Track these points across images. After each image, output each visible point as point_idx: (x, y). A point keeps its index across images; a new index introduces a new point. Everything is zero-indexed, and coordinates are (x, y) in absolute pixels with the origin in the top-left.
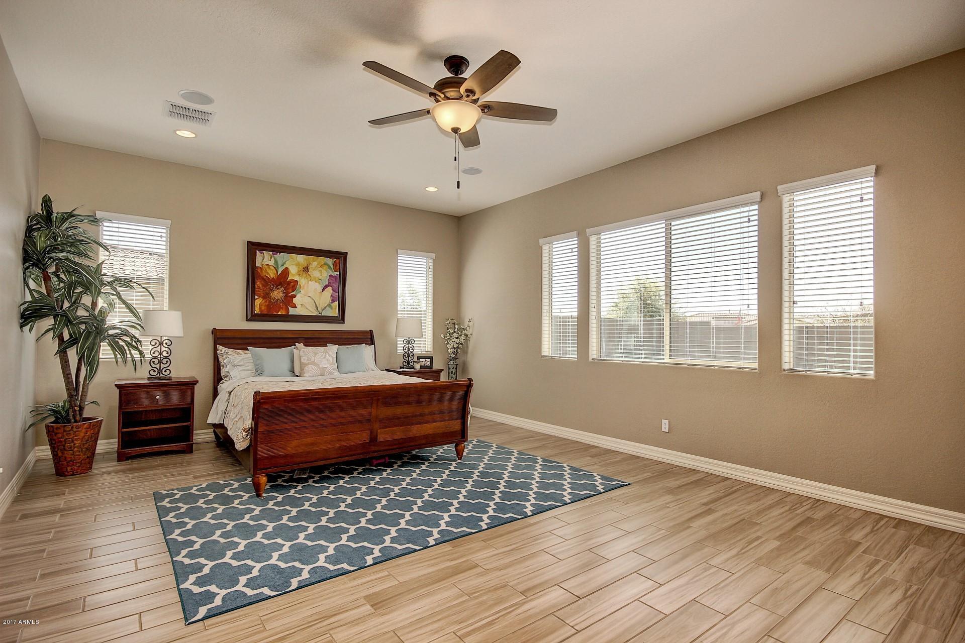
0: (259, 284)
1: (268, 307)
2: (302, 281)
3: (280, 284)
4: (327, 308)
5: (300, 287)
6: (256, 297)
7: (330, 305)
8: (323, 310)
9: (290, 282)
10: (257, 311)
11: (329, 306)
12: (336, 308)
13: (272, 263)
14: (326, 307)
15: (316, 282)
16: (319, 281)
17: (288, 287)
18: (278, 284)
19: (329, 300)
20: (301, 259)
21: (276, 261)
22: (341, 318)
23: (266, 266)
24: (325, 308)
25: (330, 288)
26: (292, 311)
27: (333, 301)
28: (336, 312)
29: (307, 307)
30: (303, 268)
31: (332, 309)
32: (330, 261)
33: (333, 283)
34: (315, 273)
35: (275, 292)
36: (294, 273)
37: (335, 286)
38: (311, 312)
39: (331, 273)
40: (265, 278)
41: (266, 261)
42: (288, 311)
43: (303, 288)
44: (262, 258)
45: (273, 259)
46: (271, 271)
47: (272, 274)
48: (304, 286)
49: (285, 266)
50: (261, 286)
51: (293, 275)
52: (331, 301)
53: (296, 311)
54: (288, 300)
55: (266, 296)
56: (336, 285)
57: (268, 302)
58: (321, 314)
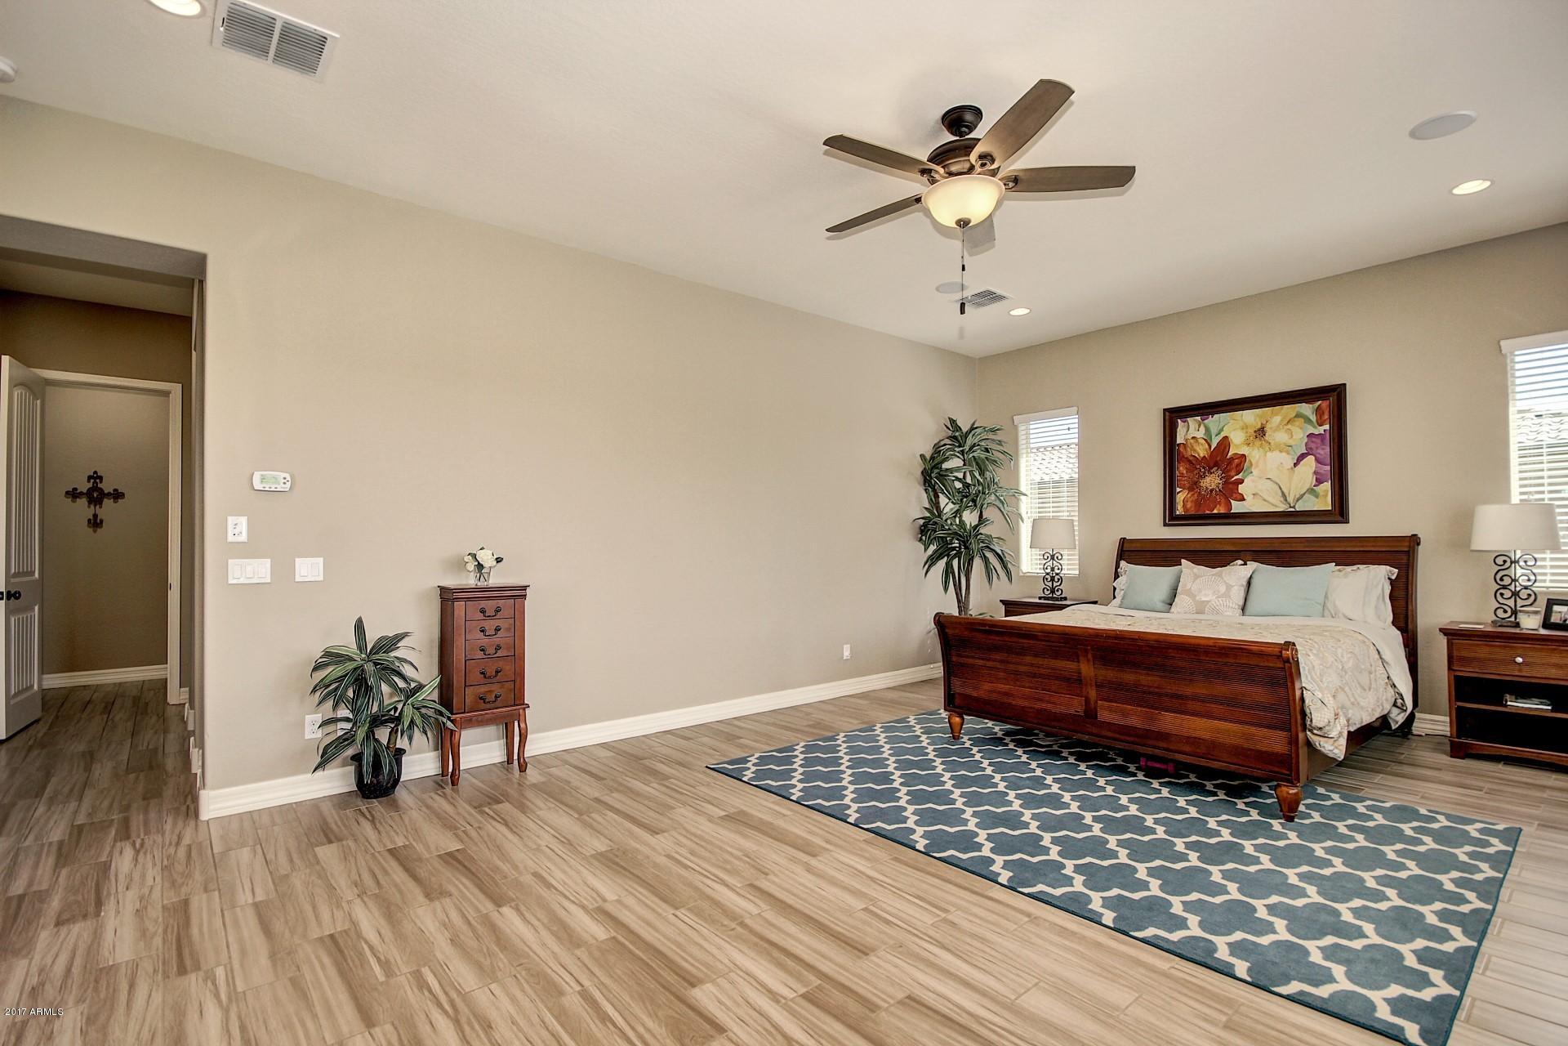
0: (1182, 469)
1: (1198, 503)
2: (1254, 454)
3: (1216, 464)
4: (1306, 495)
5: (1252, 465)
6: (1178, 490)
7: (1312, 489)
8: (1298, 500)
9: (1232, 459)
10: (1180, 511)
11: (1310, 493)
12: (1327, 495)
13: (1201, 434)
14: (1304, 494)
15: (1281, 451)
16: (1287, 448)
17: (1228, 468)
18: (1212, 465)
19: (1310, 480)
20: (1250, 416)
21: (1207, 430)
22: (1340, 511)
23: (1192, 441)
24: (1302, 496)
25: (1311, 458)
26: (1237, 507)
27: (1319, 481)
28: (1326, 502)
29: (1266, 498)
30: (1255, 432)
31: (1317, 497)
32: (1307, 409)
33: (1317, 448)
34: (1277, 436)
35: (1208, 479)
36: (1238, 444)
37: (1322, 452)
38: (1273, 505)
39: (1311, 430)
40: (1191, 458)
41: (1192, 433)
42: (1230, 506)
43: (1257, 466)
44: (1185, 430)
45: (1202, 426)
46: (1201, 447)
47: (1201, 451)
48: (1257, 462)
49: (1223, 435)
50: (1185, 472)
51: (1237, 446)
52: (1314, 482)
53: (1244, 506)
54: (1231, 489)
55: (1194, 486)
56: (1325, 451)
57: (1196, 495)
58: (1294, 507)
